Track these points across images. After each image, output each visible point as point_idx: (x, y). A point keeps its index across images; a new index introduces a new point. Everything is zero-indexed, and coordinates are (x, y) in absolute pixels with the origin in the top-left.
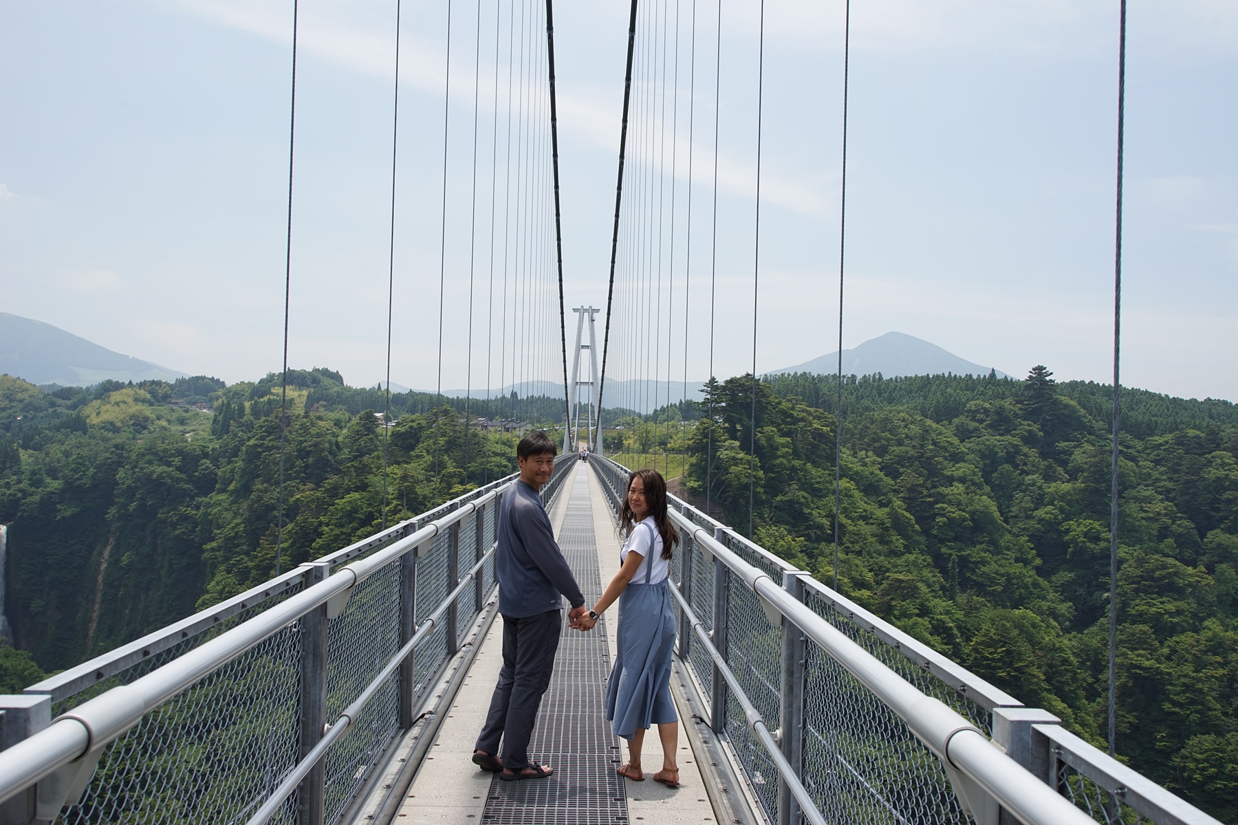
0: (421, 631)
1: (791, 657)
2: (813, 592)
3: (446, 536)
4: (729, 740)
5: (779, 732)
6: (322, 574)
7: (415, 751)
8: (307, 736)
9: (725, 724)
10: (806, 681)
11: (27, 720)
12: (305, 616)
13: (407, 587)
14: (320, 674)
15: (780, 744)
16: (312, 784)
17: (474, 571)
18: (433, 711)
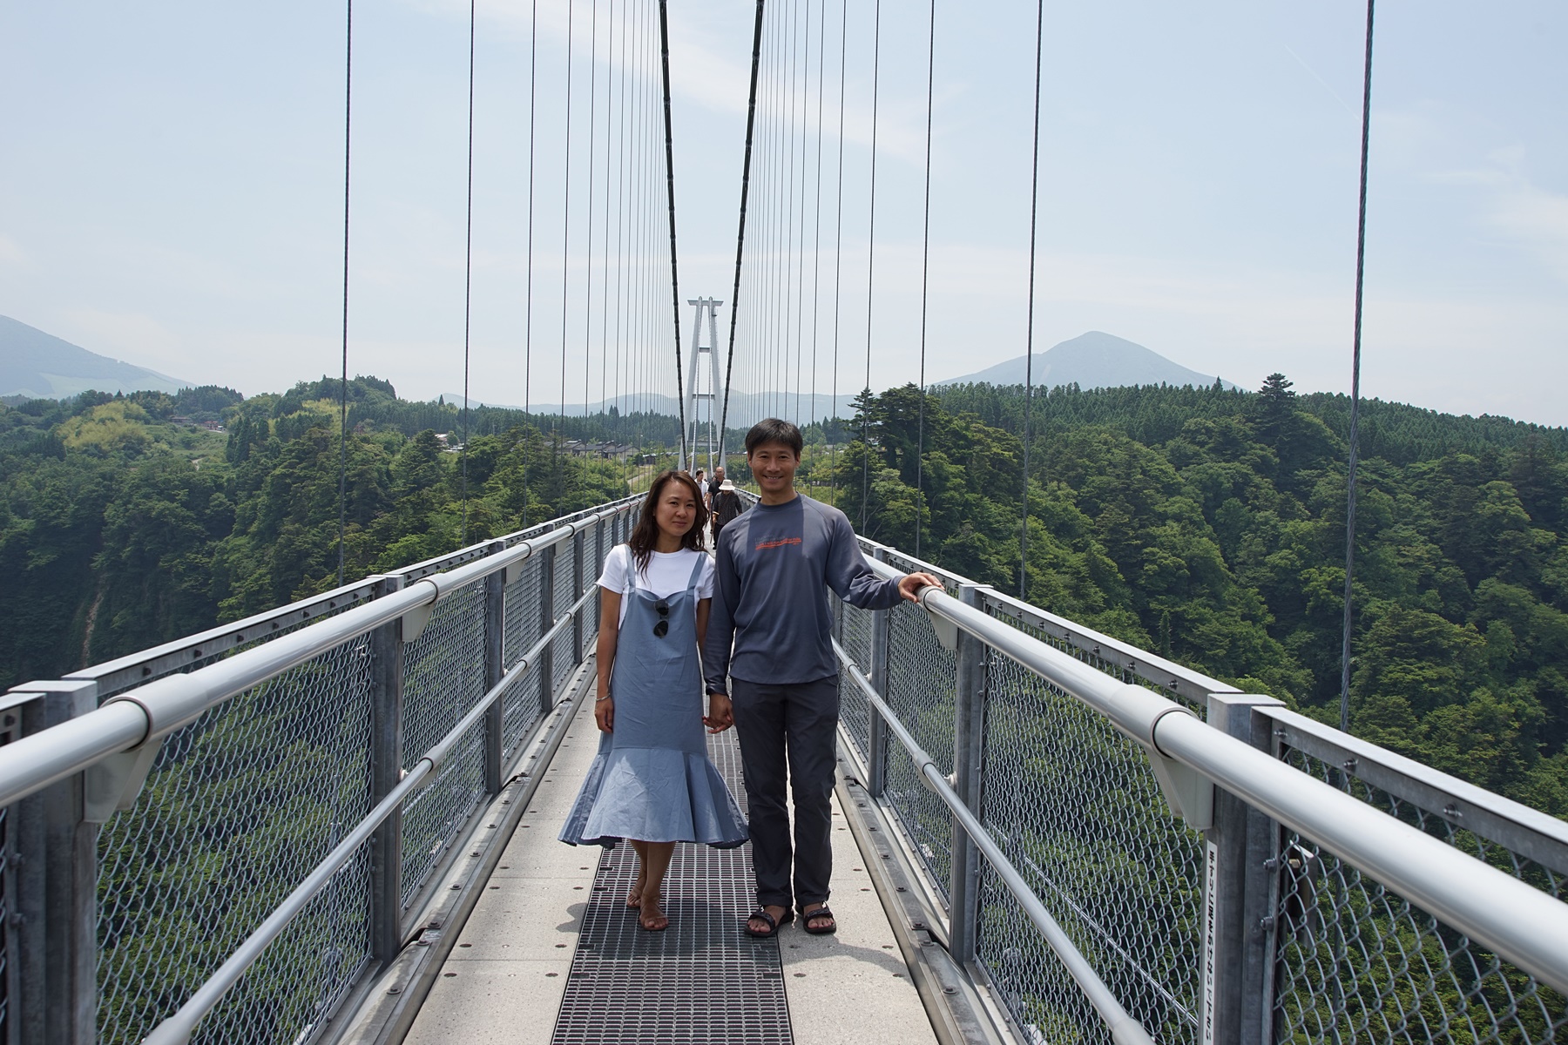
1: (968, 687)
8: (380, 784)
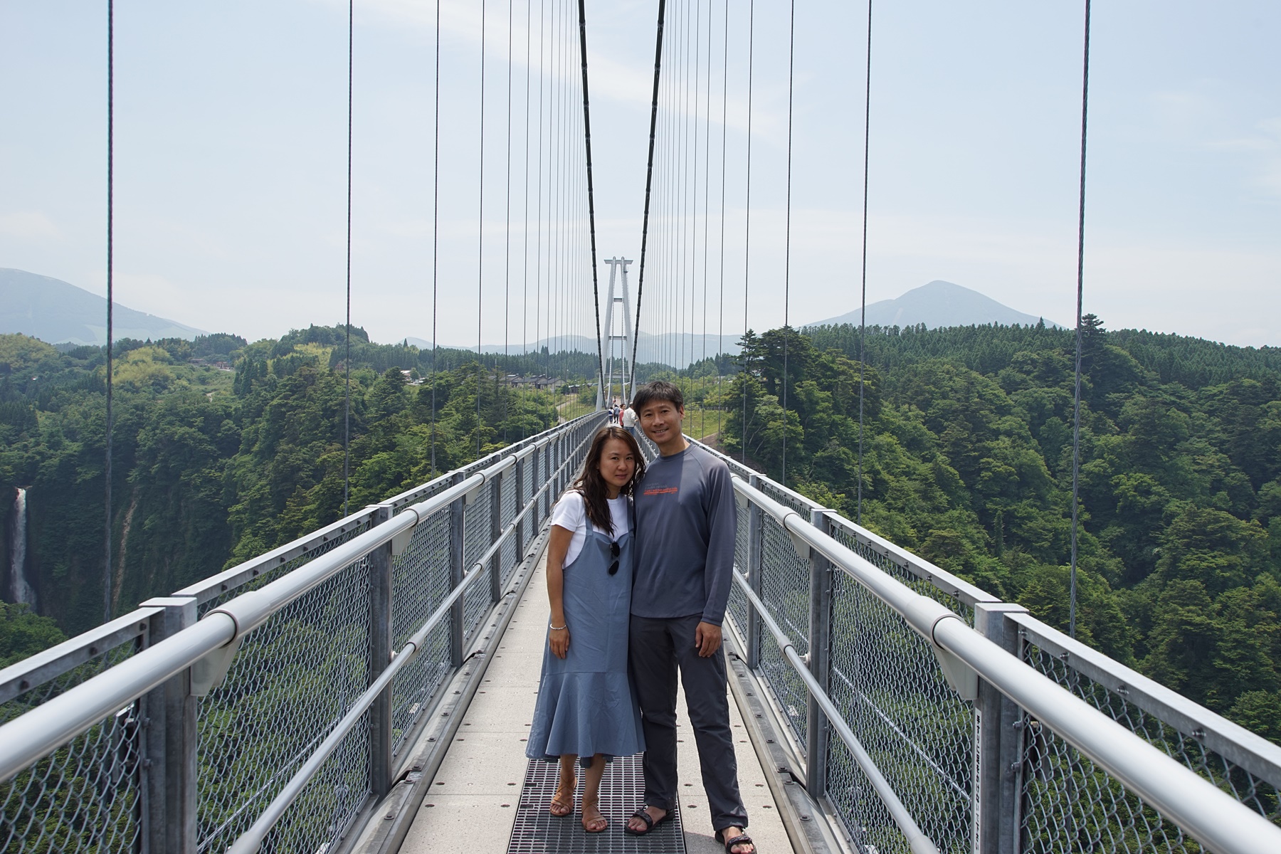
0: (470, 575)
2: (838, 527)
3: (490, 487)
4: (763, 674)
5: (807, 656)
6: (387, 514)
7: (469, 686)
9: (760, 661)
10: (832, 608)
11: (182, 615)
12: (372, 552)
13: (456, 534)
14: (387, 605)
15: (809, 666)
16: (382, 706)
17: (516, 521)
18: (483, 651)
